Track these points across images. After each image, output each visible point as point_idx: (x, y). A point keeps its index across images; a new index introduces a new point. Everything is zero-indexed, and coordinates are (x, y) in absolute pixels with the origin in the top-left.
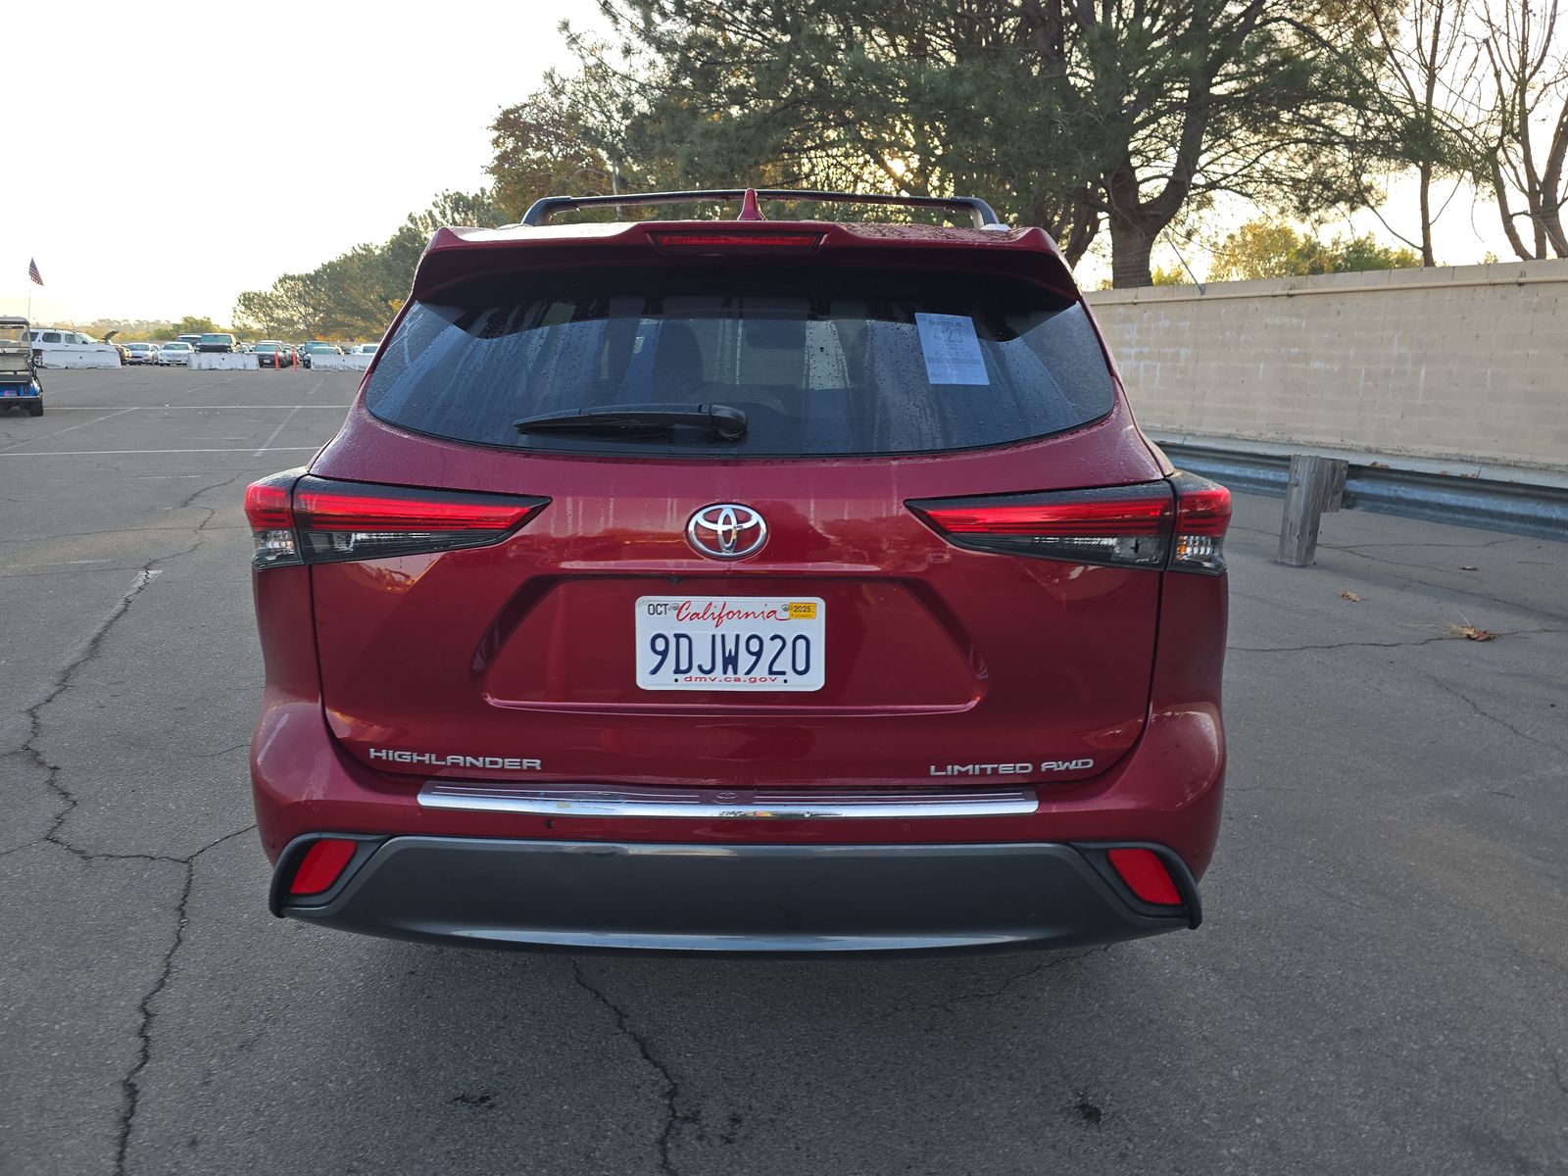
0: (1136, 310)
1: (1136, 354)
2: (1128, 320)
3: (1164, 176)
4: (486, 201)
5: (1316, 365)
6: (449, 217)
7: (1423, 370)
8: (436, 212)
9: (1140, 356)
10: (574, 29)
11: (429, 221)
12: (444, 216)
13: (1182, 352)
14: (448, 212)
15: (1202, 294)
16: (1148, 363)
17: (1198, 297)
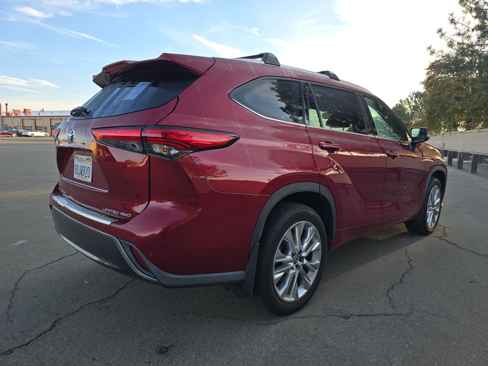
8: (409, 99)
10: (443, 31)
11: (407, 101)
12: (412, 100)
14: (414, 98)
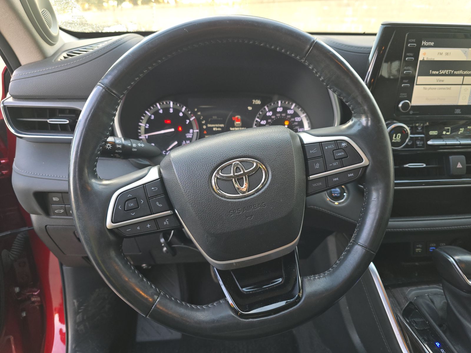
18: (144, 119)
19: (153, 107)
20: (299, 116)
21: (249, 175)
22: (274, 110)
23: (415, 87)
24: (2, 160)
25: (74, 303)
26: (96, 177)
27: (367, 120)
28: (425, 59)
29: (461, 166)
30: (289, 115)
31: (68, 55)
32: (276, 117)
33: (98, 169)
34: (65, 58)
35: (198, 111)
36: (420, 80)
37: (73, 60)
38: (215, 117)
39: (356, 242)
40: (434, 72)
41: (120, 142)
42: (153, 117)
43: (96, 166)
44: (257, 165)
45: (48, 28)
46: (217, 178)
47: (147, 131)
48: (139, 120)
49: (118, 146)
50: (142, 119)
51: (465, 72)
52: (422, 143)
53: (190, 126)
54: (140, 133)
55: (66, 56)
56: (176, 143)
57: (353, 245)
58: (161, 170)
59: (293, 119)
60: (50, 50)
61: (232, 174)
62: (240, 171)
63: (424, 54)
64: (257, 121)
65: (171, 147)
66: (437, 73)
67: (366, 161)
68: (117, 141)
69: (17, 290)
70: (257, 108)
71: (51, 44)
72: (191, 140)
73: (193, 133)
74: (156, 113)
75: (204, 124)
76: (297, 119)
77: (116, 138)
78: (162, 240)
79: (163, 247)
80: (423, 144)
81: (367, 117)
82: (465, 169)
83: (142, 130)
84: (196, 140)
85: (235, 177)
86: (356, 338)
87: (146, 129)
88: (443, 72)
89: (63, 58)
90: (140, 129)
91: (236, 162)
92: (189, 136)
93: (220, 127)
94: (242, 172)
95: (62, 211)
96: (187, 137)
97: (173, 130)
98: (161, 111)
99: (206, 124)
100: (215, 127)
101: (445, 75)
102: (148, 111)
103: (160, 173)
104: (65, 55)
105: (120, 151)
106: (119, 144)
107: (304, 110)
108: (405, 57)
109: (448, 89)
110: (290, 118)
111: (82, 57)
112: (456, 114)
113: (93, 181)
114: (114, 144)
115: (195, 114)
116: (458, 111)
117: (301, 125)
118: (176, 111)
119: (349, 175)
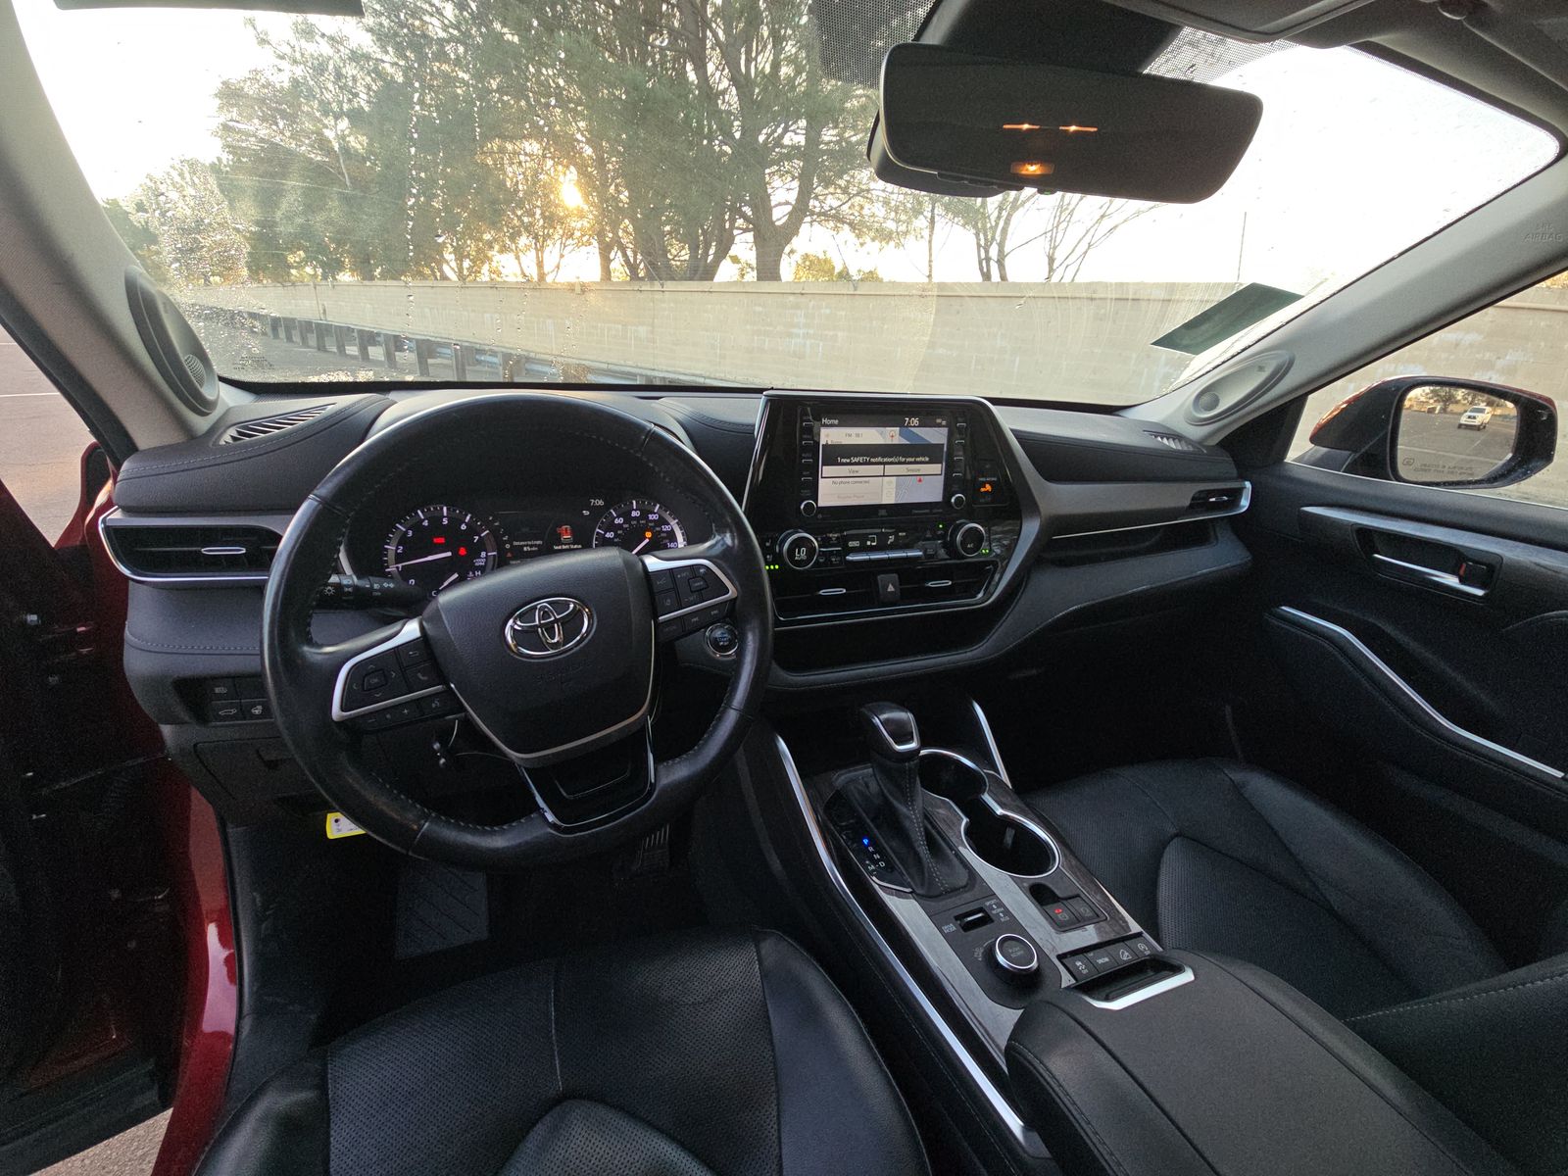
0: (802, 299)
1: (804, 334)
2: (797, 307)
3: (787, 203)
4: (225, 169)
5: (941, 351)
6: (188, 180)
7: (1018, 359)
8: (175, 174)
9: (806, 336)
11: (169, 181)
12: (183, 178)
13: (840, 334)
14: (187, 175)
15: (855, 290)
16: (813, 341)
17: (852, 292)
18: (394, 538)
19: (411, 516)
20: (668, 524)
21: (563, 622)
22: (627, 516)
23: (821, 481)
24: (80, 627)
25: (254, 900)
26: (310, 642)
27: (733, 539)
28: (830, 443)
29: (893, 589)
30: (651, 521)
31: (240, 433)
32: (631, 525)
33: (313, 629)
34: (234, 439)
35: (494, 521)
36: (827, 470)
37: (252, 445)
38: (525, 530)
39: (729, 705)
40: (844, 460)
41: (351, 582)
42: (410, 533)
43: (309, 625)
44: (575, 607)
45: (199, 386)
46: (515, 630)
47: (399, 558)
48: (385, 540)
49: (346, 589)
50: (390, 538)
51: (885, 460)
52: (839, 559)
53: (482, 546)
54: (386, 561)
55: (235, 435)
56: (456, 576)
57: (725, 709)
58: (424, 623)
59: (658, 529)
60: (201, 424)
61: (537, 623)
62: (550, 617)
63: (827, 436)
64: (598, 533)
65: (446, 584)
66: (848, 461)
67: (732, 592)
68: (345, 582)
69: (115, 894)
70: (597, 513)
71: (203, 414)
72: (483, 569)
73: (487, 557)
74: (417, 526)
75: (506, 542)
76: (665, 528)
77: (342, 577)
78: (437, 746)
79: (439, 758)
80: (840, 561)
81: (731, 532)
82: (898, 592)
83: (391, 556)
84: (493, 569)
85: (541, 626)
86: (776, 865)
87: (397, 554)
88: (856, 460)
89: (230, 441)
90: (386, 556)
91: (543, 603)
92: (480, 562)
93: (535, 545)
94: (553, 619)
95: (233, 711)
96: (476, 564)
97: (449, 554)
98: (426, 523)
99: (510, 542)
100: (527, 546)
101: (859, 464)
102: (401, 524)
103: (422, 628)
104: (233, 432)
105: (352, 598)
106: (348, 586)
107: (675, 514)
108: (802, 439)
109: (866, 482)
110: (654, 527)
111: (271, 439)
112: (882, 516)
113: (306, 649)
114: (339, 587)
115: (488, 525)
116: (883, 512)
117: (672, 537)
118: (455, 522)
119: (712, 613)
